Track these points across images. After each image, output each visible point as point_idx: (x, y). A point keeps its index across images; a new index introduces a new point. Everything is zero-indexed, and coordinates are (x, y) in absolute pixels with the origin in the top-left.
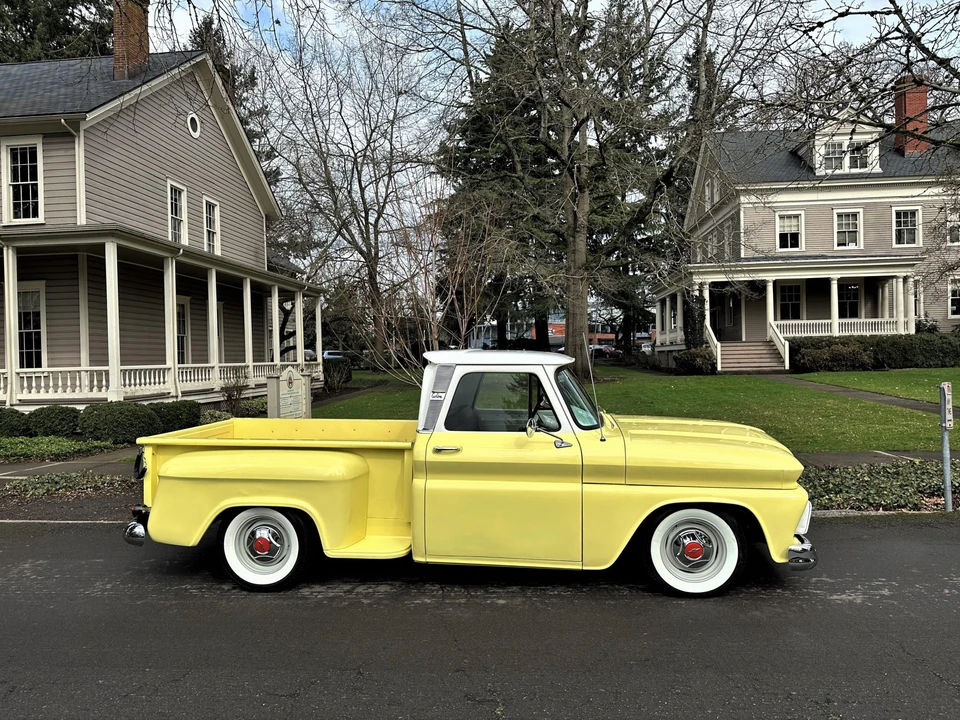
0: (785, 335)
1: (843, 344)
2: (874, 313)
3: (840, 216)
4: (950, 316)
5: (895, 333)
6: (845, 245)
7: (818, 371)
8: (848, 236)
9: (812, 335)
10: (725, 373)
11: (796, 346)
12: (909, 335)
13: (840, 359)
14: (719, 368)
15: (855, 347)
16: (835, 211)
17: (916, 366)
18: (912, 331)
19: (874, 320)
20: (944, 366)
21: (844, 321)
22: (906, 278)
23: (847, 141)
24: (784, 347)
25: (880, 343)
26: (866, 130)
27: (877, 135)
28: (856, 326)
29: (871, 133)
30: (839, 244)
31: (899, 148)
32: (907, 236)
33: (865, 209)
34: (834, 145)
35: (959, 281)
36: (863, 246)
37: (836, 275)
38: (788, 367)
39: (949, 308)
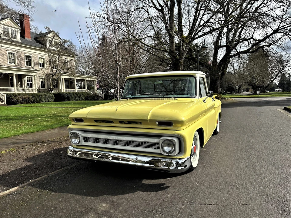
1: (24, 95)
2: (21, 86)
3: (9, 53)
4: (41, 88)
5: (32, 92)
6: (11, 63)
7: (18, 104)
8: (12, 60)
11: (9, 97)
12: (36, 93)
13: (25, 100)
15: (27, 96)
16: (8, 51)
17: (43, 102)
18: (37, 92)
19: (22, 88)
20: (49, 102)
22: (34, 76)
23: (10, 29)
24: (4, 96)
25: (33, 95)
26: (16, 27)
27: (19, 30)
28: (22, 90)
29: (17, 28)
30: (9, 63)
31: (22, 35)
32: (29, 63)
33: (17, 53)
34: (6, 29)
35: (43, 78)
36: (17, 65)
37: (15, 73)
38: (6, 103)
39: (41, 86)
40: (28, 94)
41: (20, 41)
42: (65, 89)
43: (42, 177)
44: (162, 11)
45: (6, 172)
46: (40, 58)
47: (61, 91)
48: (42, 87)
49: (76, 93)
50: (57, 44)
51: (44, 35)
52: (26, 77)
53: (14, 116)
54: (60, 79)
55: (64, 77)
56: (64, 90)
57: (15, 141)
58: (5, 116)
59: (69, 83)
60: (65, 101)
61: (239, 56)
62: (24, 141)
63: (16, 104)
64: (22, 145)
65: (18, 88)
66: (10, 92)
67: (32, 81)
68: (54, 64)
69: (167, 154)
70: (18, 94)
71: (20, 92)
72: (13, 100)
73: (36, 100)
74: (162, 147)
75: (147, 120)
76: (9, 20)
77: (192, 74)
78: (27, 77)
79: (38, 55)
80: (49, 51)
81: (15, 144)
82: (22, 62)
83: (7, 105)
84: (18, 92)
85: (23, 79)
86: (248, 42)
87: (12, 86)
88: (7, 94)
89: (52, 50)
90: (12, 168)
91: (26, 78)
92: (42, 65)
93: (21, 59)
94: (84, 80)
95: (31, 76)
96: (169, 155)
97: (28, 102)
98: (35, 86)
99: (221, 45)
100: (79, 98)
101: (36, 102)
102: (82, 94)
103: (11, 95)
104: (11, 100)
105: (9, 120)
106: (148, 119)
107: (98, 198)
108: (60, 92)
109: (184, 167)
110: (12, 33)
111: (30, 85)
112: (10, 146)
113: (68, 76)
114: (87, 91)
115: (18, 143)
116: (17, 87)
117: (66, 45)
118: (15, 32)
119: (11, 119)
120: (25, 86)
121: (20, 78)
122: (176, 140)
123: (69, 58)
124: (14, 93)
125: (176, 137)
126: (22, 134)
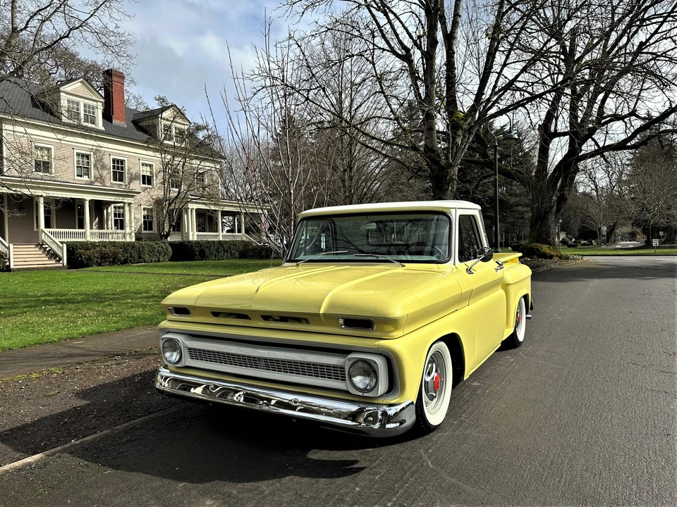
0: (62, 240)
1: (105, 247)
2: (101, 226)
3: (78, 155)
4: (143, 232)
5: (124, 240)
6: (81, 176)
7: (92, 266)
8: (84, 170)
9: (78, 240)
10: (19, 269)
11: (72, 249)
12: (133, 243)
13: (107, 258)
14: (12, 267)
15: (113, 249)
16: (76, 151)
17: (145, 261)
18: (134, 240)
19: (101, 231)
20: (159, 261)
21: (92, 231)
22: (129, 204)
23: (82, 102)
24: (62, 248)
25: (125, 246)
26: (94, 98)
27: (101, 104)
28: (101, 235)
29: (97, 101)
30: (78, 175)
31: (108, 116)
32: (119, 176)
33: (95, 153)
34: (73, 102)
35: (148, 209)
36: (93, 179)
37: (88, 197)
38: (65, 264)
39: (143, 226)
40: (113, 244)
41: (103, 129)
42: (196, 233)
43: (99, 434)
44: (407, 58)
45: (28, 420)
46: (143, 164)
47: (188, 237)
48: (145, 229)
49: (220, 242)
50: (181, 132)
51: (154, 115)
52: (113, 205)
53: (76, 295)
54: (187, 210)
55: (196, 206)
56: (193, 235)
57: (67, 351)
58: (57, 295)
59: (206, 220)
60: (196, 260)
61: (603, 156)
62: (83, 352)
63: (87, 266)
64: (77, 359)
65: (93, 231)
66: (75, 240)
67: (123, 215)
68: (173, 178)
69: (361, 394)
70: (94, 245)
71: (97, 240)
72: (81, 257)
73: (131, 257)
74: (350, 377)
75: (318, 315)
76: (80, 84)
77: (441, 210)
78: (115, 207)
79: (139, 158)
80: (162, 149)
81: (64, 357)
82: (105, 173)
83: (69, 268)
84: (93, 240)
85: (105, 211)
86: (626, 123)
87: (81, 226)
88: (69, 245)
89: (168, 146)
90: (44, 411)
91: (111, 209)
92: (147, 180)
93: (104, 167)
94: (239, 213)
95: (122, 204)
96: (365, 395)
97: (113, 263)
98: (131, 227)
99: (556, 130)
100: (226, 254)
101: (130, 261)
102: (234, 245)
103: (76, 246)
104: (78, 258)
105: (63, 303)
106: (321, 312)
107: (201, 486)
108: (185, 239)
109: (398, 424)
110: (85, 111)
111: (120, 224)
112: (52, 362)
113: (203, 204)
114: (244, 239)
115: (70, 356)
116: (91, 228)
117: (201, 135)
118: (93, 108)
119: (69, 301)
120: (110, 226)
121: (98, 207)
122: (380, 363)
123: (207, 164)
124: (83, 242)
125: (380, 354)
126: (83, 336)
